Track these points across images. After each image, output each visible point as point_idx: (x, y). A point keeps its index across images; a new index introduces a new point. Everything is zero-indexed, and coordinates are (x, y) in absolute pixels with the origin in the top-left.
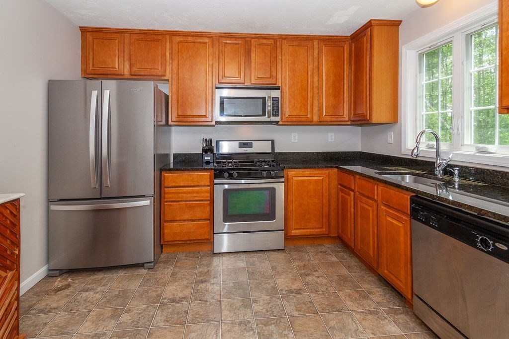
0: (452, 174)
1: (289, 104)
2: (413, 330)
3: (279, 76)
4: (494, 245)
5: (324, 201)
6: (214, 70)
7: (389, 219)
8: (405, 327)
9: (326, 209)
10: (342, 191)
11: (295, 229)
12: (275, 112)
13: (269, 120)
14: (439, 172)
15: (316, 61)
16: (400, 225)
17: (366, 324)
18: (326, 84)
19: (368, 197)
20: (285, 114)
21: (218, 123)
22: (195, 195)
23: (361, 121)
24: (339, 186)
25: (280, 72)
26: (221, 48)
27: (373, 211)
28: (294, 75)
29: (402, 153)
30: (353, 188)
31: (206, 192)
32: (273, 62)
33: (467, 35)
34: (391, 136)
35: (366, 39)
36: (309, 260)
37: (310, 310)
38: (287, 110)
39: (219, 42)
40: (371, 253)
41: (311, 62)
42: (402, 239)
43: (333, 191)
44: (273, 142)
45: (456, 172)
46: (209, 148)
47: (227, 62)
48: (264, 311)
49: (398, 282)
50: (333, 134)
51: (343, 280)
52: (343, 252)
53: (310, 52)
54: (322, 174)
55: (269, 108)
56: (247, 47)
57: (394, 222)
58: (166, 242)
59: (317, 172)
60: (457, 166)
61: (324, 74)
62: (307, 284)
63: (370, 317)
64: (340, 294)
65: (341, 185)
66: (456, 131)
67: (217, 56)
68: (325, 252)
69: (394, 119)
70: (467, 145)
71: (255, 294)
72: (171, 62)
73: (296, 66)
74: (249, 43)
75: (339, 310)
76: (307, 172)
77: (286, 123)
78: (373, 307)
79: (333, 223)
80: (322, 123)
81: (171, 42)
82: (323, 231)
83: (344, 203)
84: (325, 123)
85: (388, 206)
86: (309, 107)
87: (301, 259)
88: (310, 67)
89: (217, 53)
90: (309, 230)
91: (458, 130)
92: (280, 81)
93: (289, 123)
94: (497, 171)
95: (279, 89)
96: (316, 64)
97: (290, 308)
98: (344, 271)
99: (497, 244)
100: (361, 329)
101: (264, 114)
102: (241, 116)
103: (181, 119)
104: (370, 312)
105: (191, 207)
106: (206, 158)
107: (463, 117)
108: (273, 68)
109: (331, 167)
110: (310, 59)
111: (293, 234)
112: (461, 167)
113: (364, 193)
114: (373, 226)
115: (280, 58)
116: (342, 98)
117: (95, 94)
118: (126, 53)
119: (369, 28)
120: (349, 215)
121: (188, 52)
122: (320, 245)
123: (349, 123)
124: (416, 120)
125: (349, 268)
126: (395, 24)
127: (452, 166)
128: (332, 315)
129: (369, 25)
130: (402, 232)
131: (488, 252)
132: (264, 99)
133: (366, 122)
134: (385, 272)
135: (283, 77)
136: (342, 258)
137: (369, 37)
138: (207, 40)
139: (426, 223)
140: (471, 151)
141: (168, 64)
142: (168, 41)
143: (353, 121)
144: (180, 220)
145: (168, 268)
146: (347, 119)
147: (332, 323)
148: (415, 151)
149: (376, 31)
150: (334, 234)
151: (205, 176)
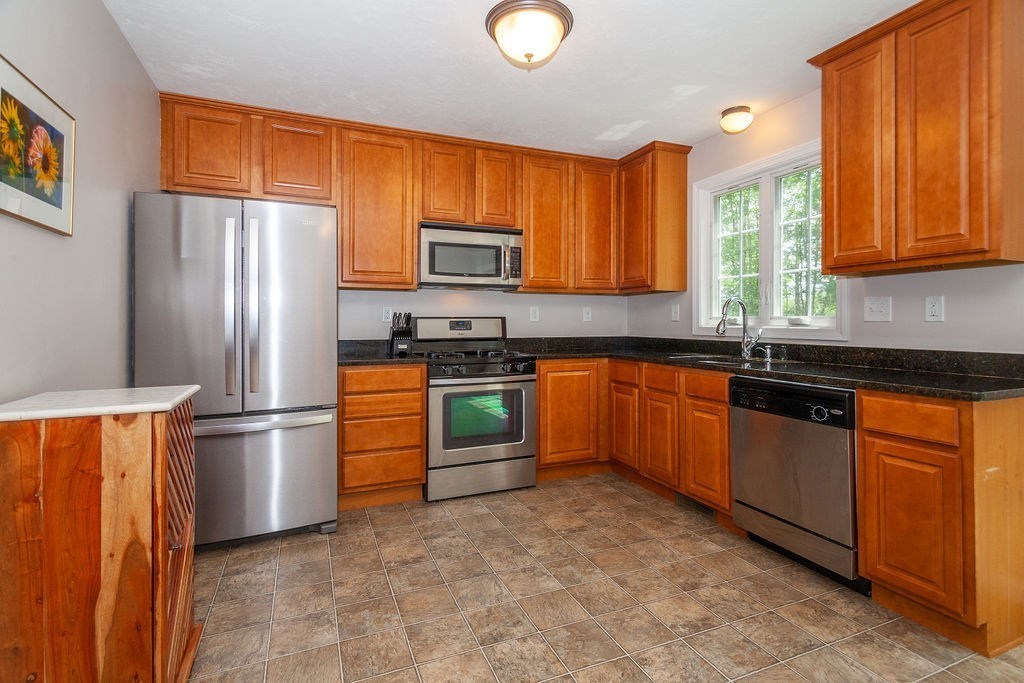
0: (762, 355)
1: (535, 258)
2: (733, 545)
3: (518, 213)
4: (829, 412)
5: (591, 408)
6: (416, 195)
7: (697, 414)
8: (724, 544)
9: (593, 419)
10: (617, 390)
11: (551, 454)
12: (516, 271)
13: (506, 282)
14: (747, 353)
15: (571, 193)
16: (715, 418)
17: (681, 547)
18: (587, 231)
19: (663, 391)
20: (527, 275)
21: (421, 285)
22: (396, 406)
23: (637, 287)
24: (613, 384)
25: (520, 207)
26: (427, 159)
27: (673, 408)
28: (541, 213)
29: (694, 333)
30: (637, 383)
31: (416, 400)
32: (508, 189)
33: (776, 178)
34: (676, 311)
35: (645, 168)
36: (577, 495)
37: (607, 544)
38: (531, 269)
39: (423, 150)
40: (670, 468)
41: (565, 195)
42: (717, 436)
43: (604, 392)
44: (503, 320)
45: (768, 351)
46: (405, 328)
47: (438, 185)
48: (548, 554)
49: (711, 493)
50: (589, 309)
51: (632, 511)
52: (620, 480)
53: (564, 180)
54: (588, 366)
55: (507, 263)
56: (469, 162)
57: (705, 416)
58: (348, 488)
59: (581, 363)
60: (767, 344)
61: (584, 216)
62: (590, 520)
63: (682, 541)
64: (637, 524)
65: (615, 382)
66: (763, 300)
67: (420, 172)
68: (594, 484)
69: (682, 284)
70: (778, 318)
71: (524, 540)
72: (339, 175)
73: (544, 199)
74: (473, 156)
75: (643, 540)
76: (568, 364)
77: (529, 290)
78: (681, 531)
79: (603, 441)
80: (580, 291)
81: (340, 139)
82: (590, 454)
83: (622, 408)
84: (585, 291)
85: (696, 397)
86: (562, 266)
87: (565, 495)
88: (565, 202)
89: (420, 167)
90: (571, 453)
91: (766, 298)
92: (520, 220)
93: (533, 290)
94: (813, 346)
95: (521, 234)
96: (572, 199)
97: (580, 546)
98: (631, 501)
99: (832, 411)
100: (677, 553)
101: (498, 274)
102: (462, 275)
103: (359, 277)
104: (681, 537)
105: (391, 427)
106: (400, 347)
107: (772, 282)
108: (509, 200)
109: (601, 357)
110: (564, 189)
111: (548, 462)
112: (773, 345)
113: (658, 387)
114: (673, 431)
115: (520, 184)
116: (608, 253)
117: (231, 224)
118: (253, 152)
119: (650, 154)
120: (631, 423)
121: (371, 159)
122: (583, 476)
123: (617, 292)
124: (711, 287)
125: (634, 497)
126: (683, 151)
127: (763, 345)
128: (637, 546)
129: (651, 148)
130: (717, 425)
131: (823, 423)
132: (498, 249)
133: (646, 289)
134: (690, 486)
135: (526, 216)
136: (621, 487)
137: (650, 166)
138: (402, 142)
139: (752, 407)
140: (783, 324)
141: (334, 178)
142: (334, 138)
143: (622, 289)
144: (372, 450)
145: (364, 529)
146: (614, 286)
147: (641, 553)
148: (721, 327)
149: (661, 157)
150: (604, 458)
151: (413, 374)
